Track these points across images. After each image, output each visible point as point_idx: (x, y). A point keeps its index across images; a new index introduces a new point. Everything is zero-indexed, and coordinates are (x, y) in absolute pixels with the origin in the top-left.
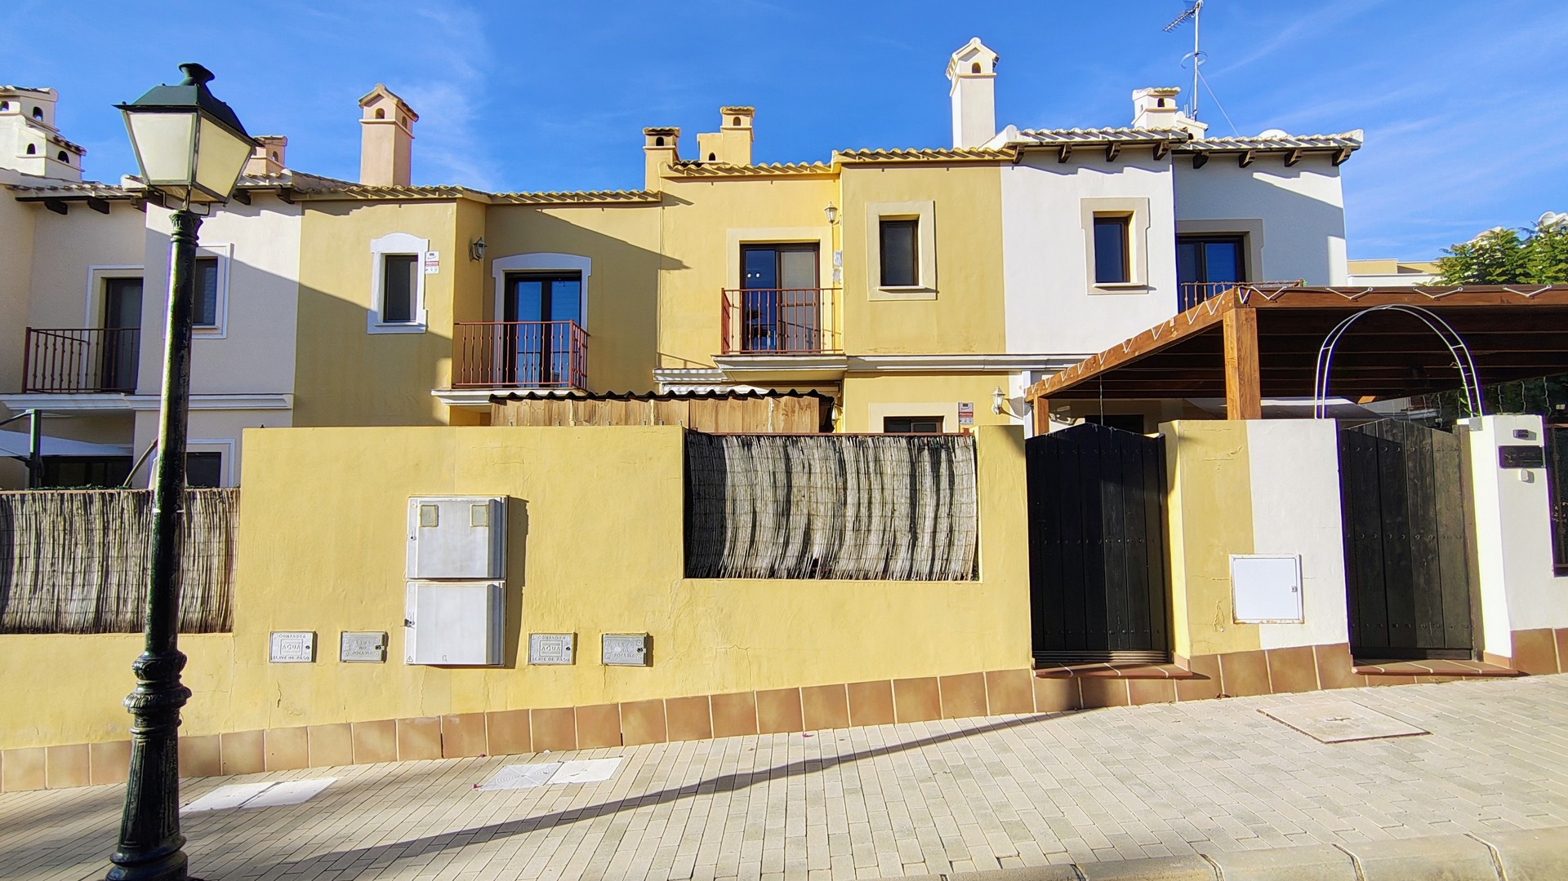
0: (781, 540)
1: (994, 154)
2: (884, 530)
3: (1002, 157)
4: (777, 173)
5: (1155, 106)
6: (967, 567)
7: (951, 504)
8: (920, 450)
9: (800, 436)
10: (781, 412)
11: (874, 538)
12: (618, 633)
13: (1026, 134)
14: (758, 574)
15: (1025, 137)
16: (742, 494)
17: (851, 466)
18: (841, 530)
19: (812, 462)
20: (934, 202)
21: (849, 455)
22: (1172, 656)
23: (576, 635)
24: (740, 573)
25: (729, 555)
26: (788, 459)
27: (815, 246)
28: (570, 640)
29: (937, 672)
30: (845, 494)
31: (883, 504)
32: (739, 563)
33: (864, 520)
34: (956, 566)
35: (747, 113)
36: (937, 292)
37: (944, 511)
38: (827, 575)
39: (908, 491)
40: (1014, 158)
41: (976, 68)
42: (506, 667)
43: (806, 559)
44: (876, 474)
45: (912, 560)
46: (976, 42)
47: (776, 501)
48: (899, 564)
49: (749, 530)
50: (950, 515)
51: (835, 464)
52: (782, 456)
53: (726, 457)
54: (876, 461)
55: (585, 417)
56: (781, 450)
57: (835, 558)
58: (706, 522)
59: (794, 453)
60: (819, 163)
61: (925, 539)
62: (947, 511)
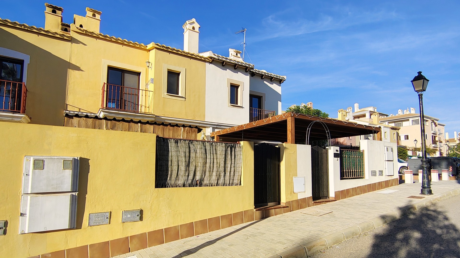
0: (187, 174)
1: (205, 58)
2: (217, 171)
3: (207, 60)
4: (125, 43)
5: (235, 55)
6: (238, 182)
7: (234, 163)
8: (228, 147)
9: (193, 141)
10: (186, 132)
11: (214, 174)
12: (129, 210)
13: (215, 55)
14: (179, 186)
15: (214, 56)
16: (175, 159)
17: (209, 151)
18: (205, 171)
19: (197, 149)
20: (186, 69)
21: (208, 148)
22: (280, 203)
23: (111, 212)
24: (173, 186)
25: (169, 180)
26: (189, 148)
27: (139, 74)
28: (108, 215)
29: (231, 213)
30: (206, 160)
31: (217, 163)
32: (173, 182)
33: (212, 168)
34: (236, 181)
35: (99, 13)
36: (185, 98)
37: (233, 165)
38: (201, 185)
39: (224, 159)
40: (211, 61)
41: (194, 28)
42: (77, 228)
43: (194, 180)
44: (215, 154)
45: (224, 180)
46: (194, 20)
47: (186, 161)
48: (221, 181)
49: (177, 171)
50: (234, 167)
51: (204, 150)
52: (188, 147)
53: (169, 146)
54: (215, 150)
55: (111, 127)
56: (188, 145)
57: (203, 180)
58: (161, 168)
59: (191, 146)
60: (142, 44)
61: (228, 174)
62: (234, 165)
